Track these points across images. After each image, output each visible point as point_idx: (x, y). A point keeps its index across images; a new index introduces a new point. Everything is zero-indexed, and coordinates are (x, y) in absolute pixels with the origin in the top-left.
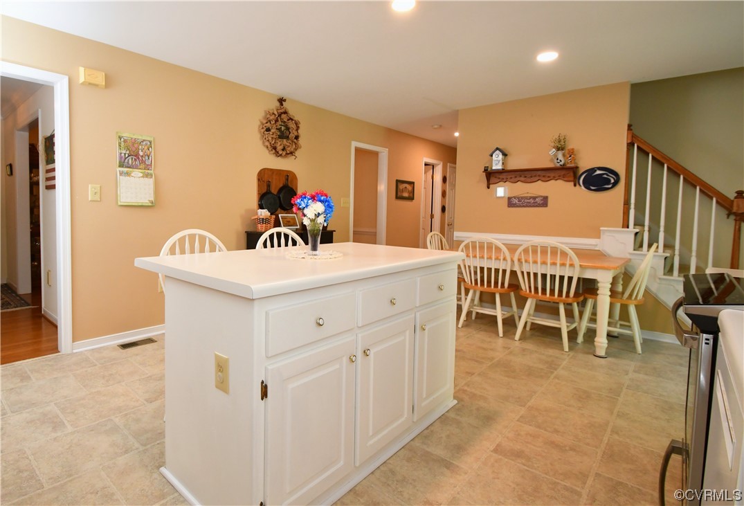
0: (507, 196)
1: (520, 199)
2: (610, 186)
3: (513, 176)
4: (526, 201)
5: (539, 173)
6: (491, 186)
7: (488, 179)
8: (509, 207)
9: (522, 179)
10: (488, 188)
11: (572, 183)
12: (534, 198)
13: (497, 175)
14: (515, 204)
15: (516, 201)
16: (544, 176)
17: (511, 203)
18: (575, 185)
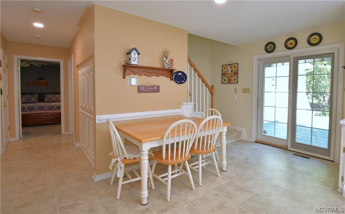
0: (137, 85)
1: (145, 87)
2: (183, 81)
3: (141, 71)
4: (149, 88)
5: (155, 71)
6: (126, 76)
7: (125, 71)
8: (138, 92)
9: (146, 73)
10: (124, 78)
11: (169, 79)
12: (153, 87)
13: (131, 69)
14: (143, 90)
15: (143, 88)
16: (158, 73)
17: (140, 89)
18: (171, 80)
